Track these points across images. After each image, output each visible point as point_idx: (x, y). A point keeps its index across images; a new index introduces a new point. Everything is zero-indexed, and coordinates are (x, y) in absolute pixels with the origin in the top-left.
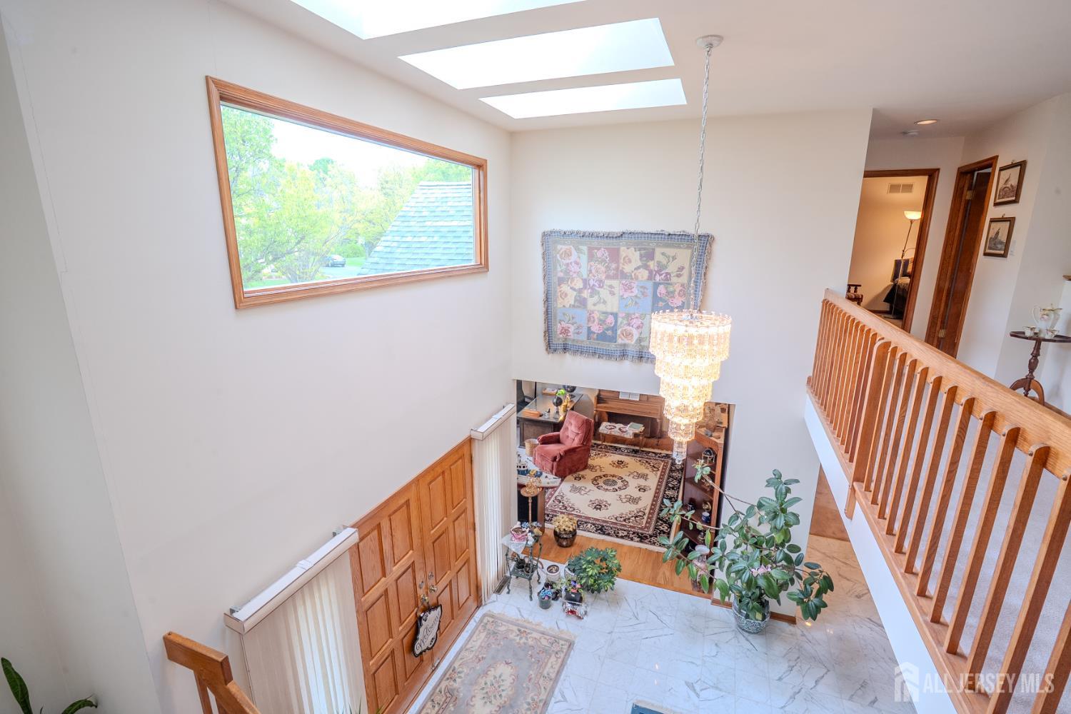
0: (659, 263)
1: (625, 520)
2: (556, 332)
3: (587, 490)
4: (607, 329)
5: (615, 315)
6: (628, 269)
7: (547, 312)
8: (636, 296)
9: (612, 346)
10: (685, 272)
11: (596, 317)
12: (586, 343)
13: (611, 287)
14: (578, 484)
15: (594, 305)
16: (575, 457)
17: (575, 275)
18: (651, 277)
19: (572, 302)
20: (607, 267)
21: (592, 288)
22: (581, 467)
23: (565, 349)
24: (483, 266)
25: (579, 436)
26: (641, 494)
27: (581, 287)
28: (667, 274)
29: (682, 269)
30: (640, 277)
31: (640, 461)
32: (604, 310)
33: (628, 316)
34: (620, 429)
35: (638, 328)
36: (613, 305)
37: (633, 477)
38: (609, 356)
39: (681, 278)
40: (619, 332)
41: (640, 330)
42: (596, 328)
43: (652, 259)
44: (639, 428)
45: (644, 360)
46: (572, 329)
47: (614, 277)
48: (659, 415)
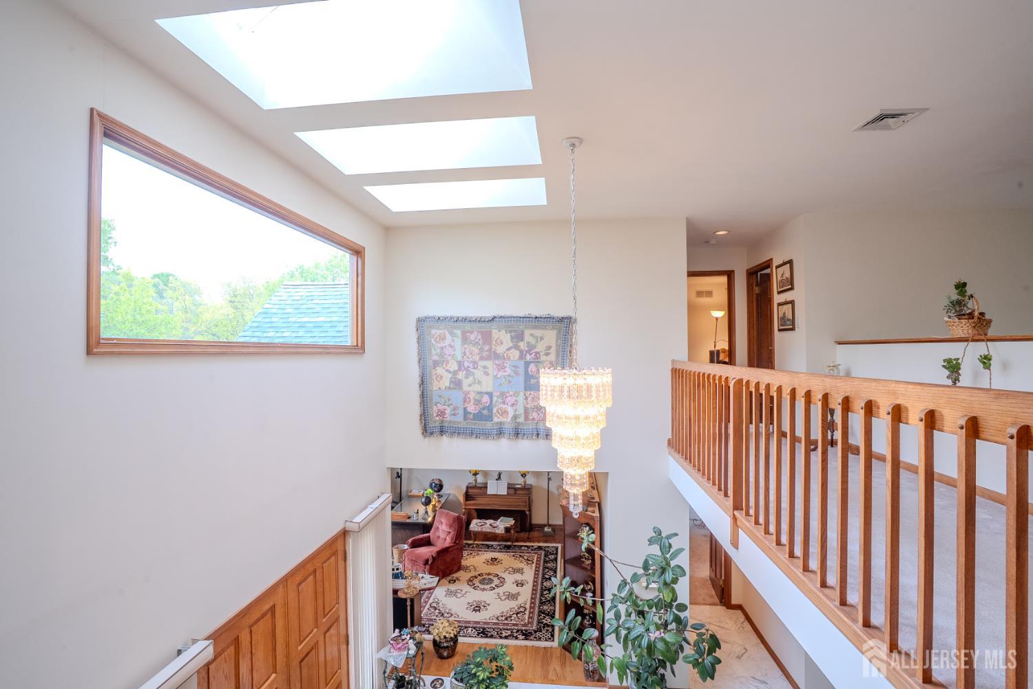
0: (528, 343)
1: (506, 619)
2: (433, 415)
3: (463, 593)
4: (483, 409)
5: (490, 395)
6: (500, 350)
7: (423, 396)
8: (509, 375)
9: (489, 425)
10: (553, 351)
11: (471, 397)
12: (463, 424)
13: (485, 367)
14: (453, 587)
15: (470, 385)
16: (448, 558)
17: (450, 358)
18: (522, 357)
19: (448, 385)
20: (479, 349)
21: (467, 369)
22: (456, 568)
23: (442, 432)
24: (359, 348)
25: (451, 535)
26: (519, 589)
27: (456, 369)
28: (537, 353)
29: (549, 348)
30: (512, 358)
31: (514, 556)
32: (480, 390)
33: (503, 395)
34: (491, 525)
35: (512, 405)
36: (487, 385)
37: (509, 573)
38: (485, 435)
39: (550, 356)
40: (495, 411)
41: (514, 407)
42: (472, 408)
43: (522, 340)
44: (510, 522)
45: (520, 436)
46: (448, 411)
47: (488, 358)
48: (528, 507)
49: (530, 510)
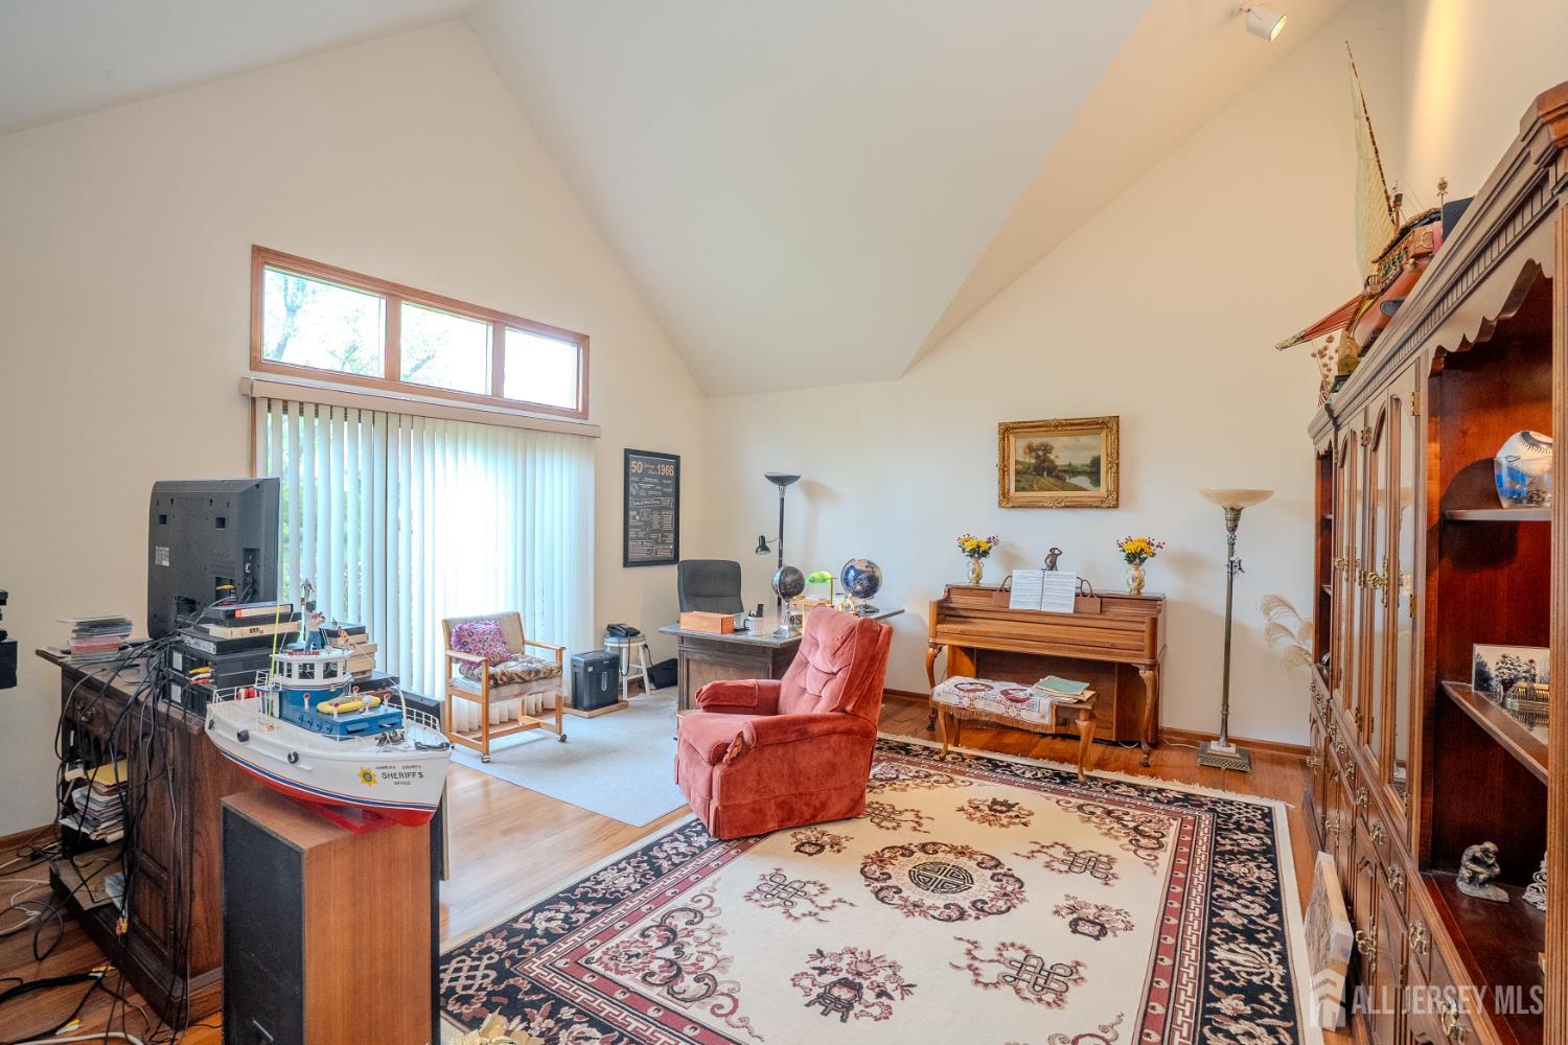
3: (824, 901)
14: (798, 869)
16: (810, 759)
22: (837, 806)
25: (834, 682)
26: (1078, 948)
31: (1080, 808)
34: (1005, 693)
37: (1048, 865)
44: (1074, 691)
48: (1146, 652)
49: (1154, 666)
